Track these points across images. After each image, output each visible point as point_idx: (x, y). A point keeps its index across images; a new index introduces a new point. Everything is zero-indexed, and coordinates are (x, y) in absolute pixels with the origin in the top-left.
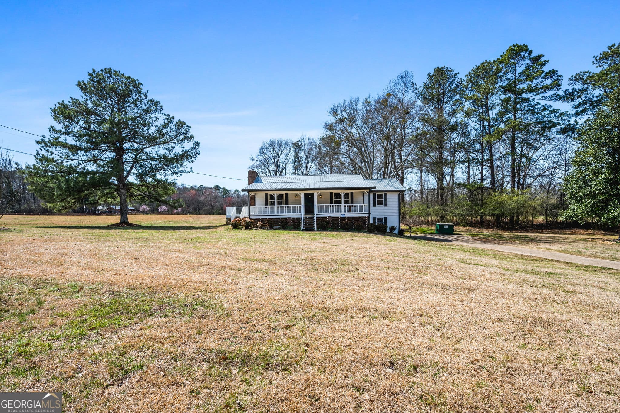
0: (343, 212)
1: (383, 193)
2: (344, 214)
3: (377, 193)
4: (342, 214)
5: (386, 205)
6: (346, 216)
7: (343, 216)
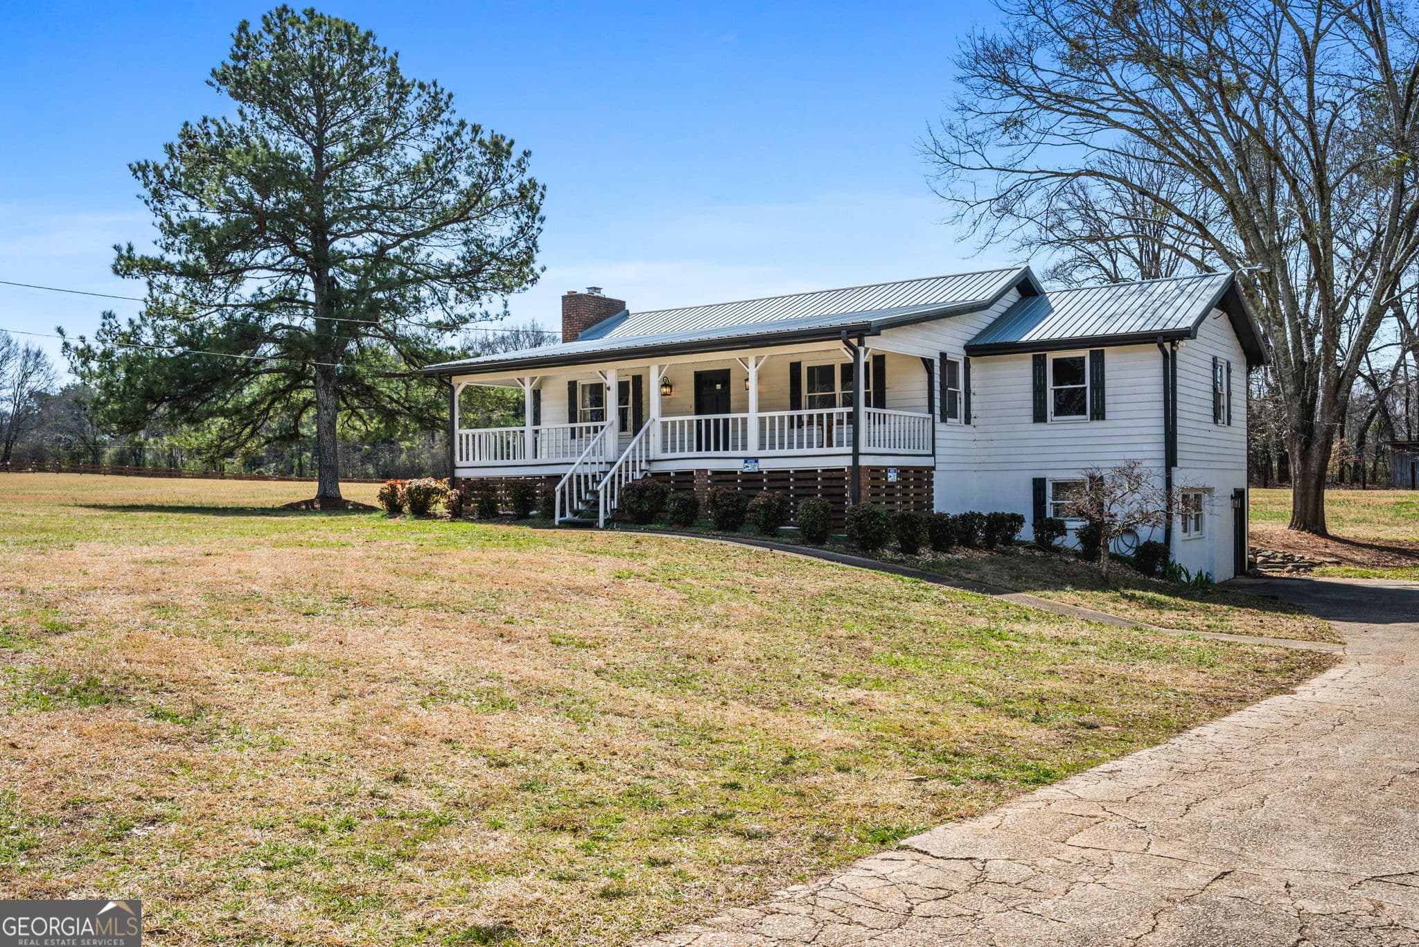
0: (753, 449)
1: (1085, 353)
2: (756, 459)
3: (1051, 356)
4: (746, 459)
5: (1099, 413)
6: (765, 465)
7: (751, 468)
